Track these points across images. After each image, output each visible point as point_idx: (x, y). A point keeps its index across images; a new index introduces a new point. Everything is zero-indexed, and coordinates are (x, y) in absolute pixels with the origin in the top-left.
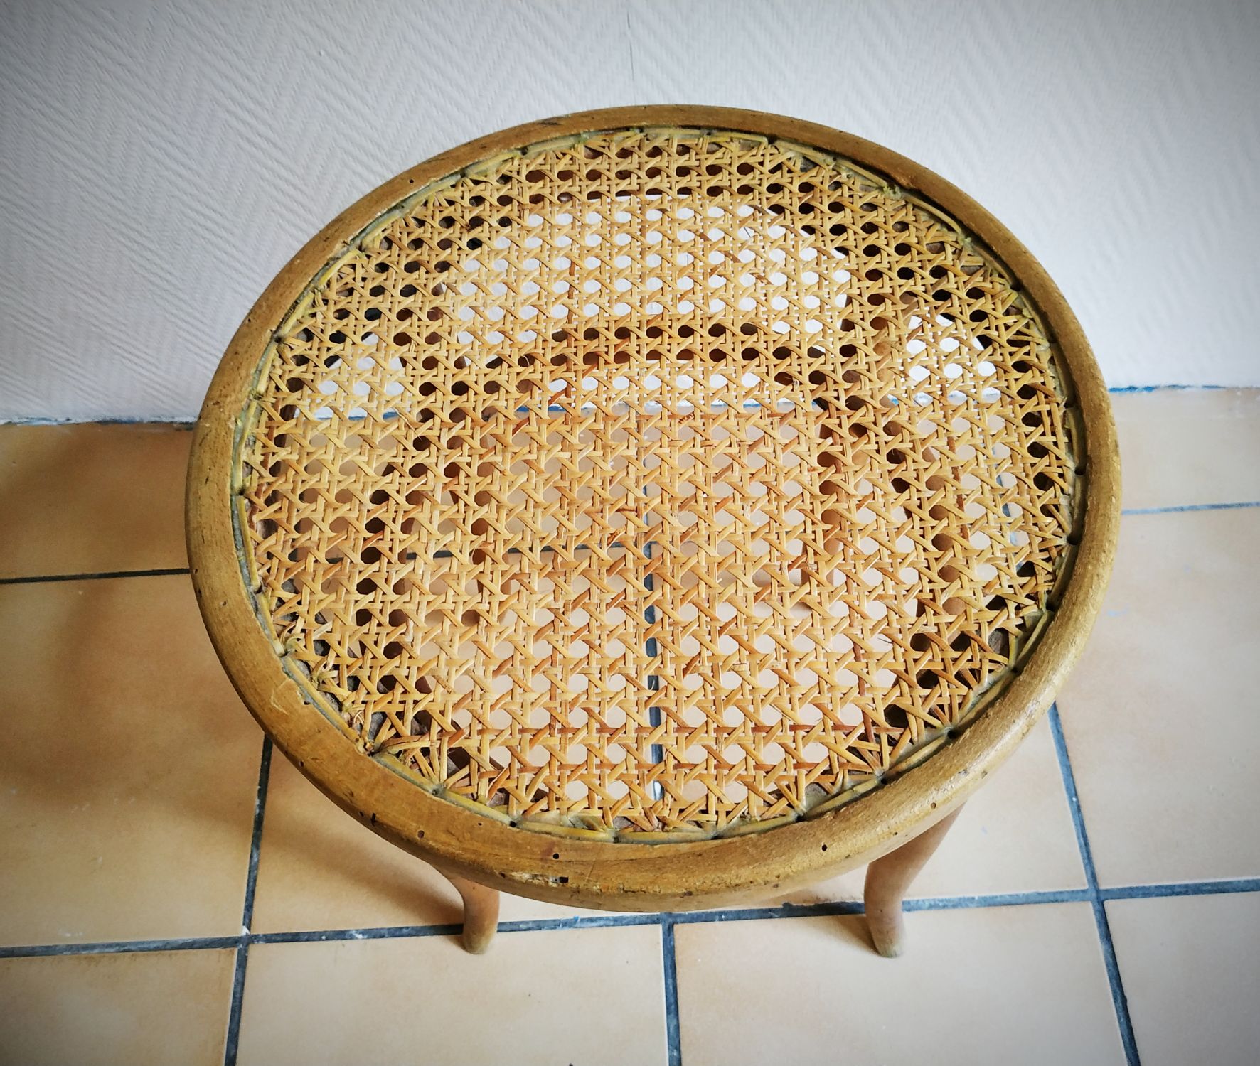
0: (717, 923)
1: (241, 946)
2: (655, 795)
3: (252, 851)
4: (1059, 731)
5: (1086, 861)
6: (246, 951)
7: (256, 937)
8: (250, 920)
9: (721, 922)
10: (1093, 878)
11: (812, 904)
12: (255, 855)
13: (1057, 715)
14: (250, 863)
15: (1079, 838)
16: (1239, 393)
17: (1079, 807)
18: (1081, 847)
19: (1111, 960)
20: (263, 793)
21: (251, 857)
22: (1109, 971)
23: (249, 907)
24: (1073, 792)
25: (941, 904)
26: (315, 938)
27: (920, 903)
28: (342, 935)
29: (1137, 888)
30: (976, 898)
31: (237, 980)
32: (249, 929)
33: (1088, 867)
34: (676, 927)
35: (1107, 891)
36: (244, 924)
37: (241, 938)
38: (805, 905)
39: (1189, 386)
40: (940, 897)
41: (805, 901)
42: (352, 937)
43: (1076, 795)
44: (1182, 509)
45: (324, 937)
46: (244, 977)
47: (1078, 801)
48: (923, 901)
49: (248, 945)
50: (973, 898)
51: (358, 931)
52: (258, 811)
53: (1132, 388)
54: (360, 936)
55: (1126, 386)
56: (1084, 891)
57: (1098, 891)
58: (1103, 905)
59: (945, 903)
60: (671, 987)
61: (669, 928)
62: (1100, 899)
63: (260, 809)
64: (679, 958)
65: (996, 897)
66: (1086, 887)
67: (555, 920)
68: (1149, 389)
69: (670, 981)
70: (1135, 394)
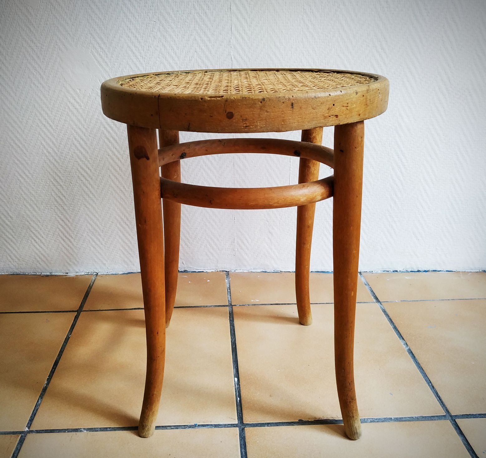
0: (266, 427)
1: (23, 435)
2: (235, 381)
3: (39, 399)
4: (417, 362)
5: (442, 405)
6: (25, 436)
7: (32, 431)
8: (31, 425)
9: (268, 427)
10: (447, 411)
11: (313, 420)
12: (39, 401)
13: (415, 357)
14: (37, 403)
15: (436, 397)
16: (461, 273)
17: (433, 387)
18: (438, 400)
19: (466, 443)
20: (49, 380)
21: (38, 401)
22: (466, 447)
23: (31, 420)
24: (429, 382)
25: (376, 421)
26: (62, 432)
27: (366, 420)
28: (76, 430)
29: (470, 414)
30: (393, 418)
31: (17, 448)
32: (29, 428)
33: (444, 407)
34: (245, 428)
35: (456, 416)
36: (27, 426)
37: (24, 432)
38: (309, 420)
39: (441, 271)
40: (375, 418)
41: (309, 419)
42: (81, 431)
43: (431, 382)
44: (449, 300)
45: (66, 432)
46: (21, 447)
47: (432, 384)
48: (367, 419)
49: (27, 434)
50: (391, 418)
51: (84, 429)
52: (45, 385)
53: (419, 271)
54: (86, 431)
55: (417, 270)
56: (444, 416)
57: (451, 416)
58: (455, 421)
59: (378, 420)
60: (244, 453)
61: (242, 429)
62: (453, 419)
63: (46, 385)
64: (247, 440)
65: (402, 418)
66: (445, 414)
67: (185, 426)
68: (425, 271)
69: (243, 450)
70: (421, 273)
